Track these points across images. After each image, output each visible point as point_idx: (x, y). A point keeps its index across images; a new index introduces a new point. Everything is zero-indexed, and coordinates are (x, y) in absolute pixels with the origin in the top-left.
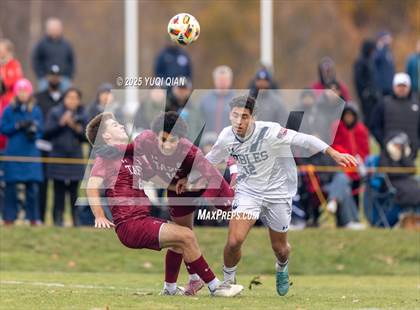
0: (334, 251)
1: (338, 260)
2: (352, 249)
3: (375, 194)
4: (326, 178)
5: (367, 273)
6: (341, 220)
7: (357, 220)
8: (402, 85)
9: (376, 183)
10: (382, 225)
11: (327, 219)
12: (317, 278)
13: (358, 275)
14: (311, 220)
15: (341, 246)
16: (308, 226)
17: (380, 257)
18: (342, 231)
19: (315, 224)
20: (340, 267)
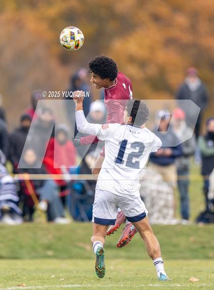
0: (45, 240)
1: (49, 247)
2: (60, 239)
3: (77, 196)
4: (38, 184)
5: (71, 257)
6: (50, 216)
7: (63, 216)
8: (98, 111)
9: (78, 187)
10: (82, 220)
11: (39, 216)
12: (32, 262)
13: (64, 259)
14: (27, 217)
15: (50, 237)
16: (25, 221)
17: (81, 245)
18: (51, 225)
19: (31, 219)
20: (50, 253)
